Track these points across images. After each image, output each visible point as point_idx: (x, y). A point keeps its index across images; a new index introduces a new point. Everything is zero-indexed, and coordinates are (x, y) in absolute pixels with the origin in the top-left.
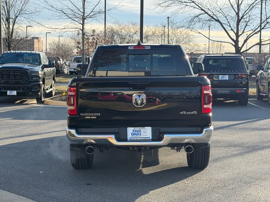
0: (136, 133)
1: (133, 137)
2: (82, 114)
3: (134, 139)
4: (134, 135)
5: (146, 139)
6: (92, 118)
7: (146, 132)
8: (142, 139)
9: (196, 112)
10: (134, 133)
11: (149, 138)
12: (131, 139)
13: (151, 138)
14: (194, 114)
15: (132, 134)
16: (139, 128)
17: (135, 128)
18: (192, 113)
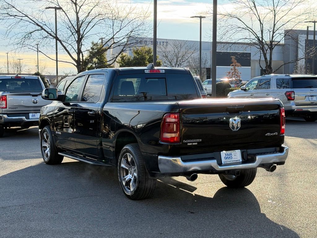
0: (228, 156)
1: (226, 161)
2: (185, 141)
3: (227, 163)
4: (227, 158)
5: (237, 161)
6: (194, 144)
7: (236, 155)
8: (234, 162)
9: (277, 133)
10: (226, 157)
11: (239, 161)
12: (225, 163)
13: (241, 161)
14: (275, 135)
15: (225, 158)
16: (230, 151)
17: (227, 152)
18: (274, 134)
